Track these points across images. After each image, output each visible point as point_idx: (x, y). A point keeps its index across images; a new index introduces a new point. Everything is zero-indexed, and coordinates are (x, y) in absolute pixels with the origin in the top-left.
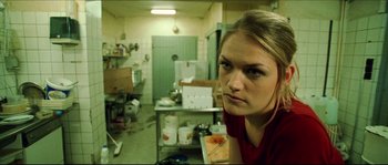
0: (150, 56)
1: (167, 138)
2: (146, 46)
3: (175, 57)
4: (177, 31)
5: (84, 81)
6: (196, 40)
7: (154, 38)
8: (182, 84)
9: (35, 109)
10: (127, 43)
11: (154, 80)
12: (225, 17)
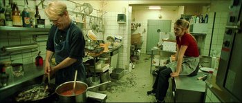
0: (146, 30)
1: (155, 63)
2: (145, 25)
3: (159, 31)
4: (160, 18)
5: (126, 37)
6: (171, 22)
7: (149, 21)
8: (163, 40)
9: (112, 45)
10: (135, 23)
11: (147, 42)
12: (185, 11)
